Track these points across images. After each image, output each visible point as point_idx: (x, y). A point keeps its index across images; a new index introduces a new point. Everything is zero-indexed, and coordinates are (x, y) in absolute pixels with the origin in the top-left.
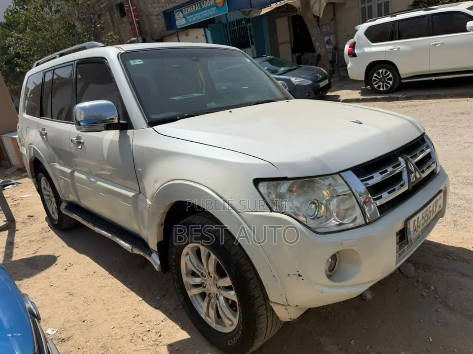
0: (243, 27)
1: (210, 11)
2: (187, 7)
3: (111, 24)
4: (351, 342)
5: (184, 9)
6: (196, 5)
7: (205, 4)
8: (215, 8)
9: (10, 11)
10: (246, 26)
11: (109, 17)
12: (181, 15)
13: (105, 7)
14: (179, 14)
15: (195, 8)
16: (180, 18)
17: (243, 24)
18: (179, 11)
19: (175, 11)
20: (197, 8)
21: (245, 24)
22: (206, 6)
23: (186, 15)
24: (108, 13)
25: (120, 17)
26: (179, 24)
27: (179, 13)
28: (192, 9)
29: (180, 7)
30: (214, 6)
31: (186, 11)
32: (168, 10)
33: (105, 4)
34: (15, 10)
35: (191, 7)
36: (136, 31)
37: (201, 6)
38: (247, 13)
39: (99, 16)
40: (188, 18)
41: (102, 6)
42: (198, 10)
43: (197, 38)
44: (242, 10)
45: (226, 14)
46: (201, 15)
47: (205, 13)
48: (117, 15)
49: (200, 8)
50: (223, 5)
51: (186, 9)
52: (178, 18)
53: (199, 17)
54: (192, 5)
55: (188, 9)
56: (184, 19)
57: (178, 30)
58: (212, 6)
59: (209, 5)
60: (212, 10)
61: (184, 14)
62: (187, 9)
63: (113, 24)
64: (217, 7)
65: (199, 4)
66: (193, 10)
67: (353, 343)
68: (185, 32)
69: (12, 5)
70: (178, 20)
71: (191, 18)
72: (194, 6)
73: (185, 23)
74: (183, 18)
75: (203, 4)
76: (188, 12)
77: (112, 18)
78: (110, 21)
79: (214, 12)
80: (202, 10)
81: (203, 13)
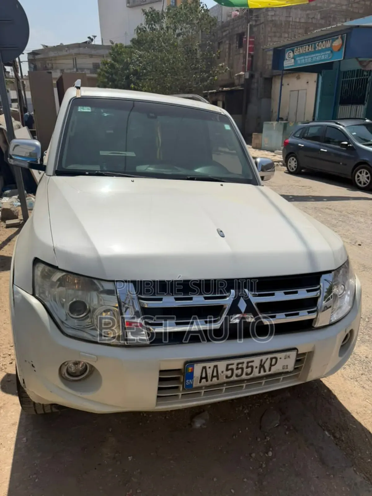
0: (363, 79)
1: (323, 55)
2: (300, 47)
3: (227, 54)
4: (129, 457)
5: (296, 49)
6: (310, 46)
7: (320, 47)
8: (329, 52)
9: (140, 29)
10: (367, 79)
11: (227, 46)
12: (291, 54)
13: (226, 35)
14: (290, 54)
15: (308, 50)
16: (290, 58)
17: (365, 76)
18: (291, 50)
19: (287, 49)
20: (310, 50)
21: (367, 75)
22: (320, 48)
23: (296, 55)
24: (227, 42)
25: (237, 48)
26: (287, 64)
27: (290, 52)
28: (304, 49)
29: (292, 46)
30: (329, 50)
31: (298, 51)
32: (280, 47)
33: (228, 32)
34: (144, 29)
35: (304, 47)
36: (246, 65)
37: (315, 48)
38: (365, 64)
39: (219, 44)
40: (298, 59)
41: (224, 34)
42: (310, 51)
43: (308, 82)
44: (360, 59)
45: (340, 61)
46: (312, 58)
47: (316, 57)
48: (235, 45)
49: (313, 50)
50: (339, 50)
51: (299, 48)
52: (287, 59)
53: (310, 60)
54: (306, 46)
55: (301, 49)
56: (293, 60)
57: (284, 72)
58: (327, 49)
59: (323, 48)
60: (326, 54)
61: (295, 54)
62: (299, 50)
63: (229, 54)
64: (332, 52)
65: (313, 45)
66: (305, 51)
67: (130, 459)
68: (297, 75)
69: (143, 23)
70: (287, 60)
71: (300, 60)
72: (307, 46)
73: (293, 64)
74: (292, 58)
75: (318, 45)
76: (299, 52)
77: (229, 48)
78: (227, 50)
79: (327, 56)
80: (315, 52)
81: (314, 57)
